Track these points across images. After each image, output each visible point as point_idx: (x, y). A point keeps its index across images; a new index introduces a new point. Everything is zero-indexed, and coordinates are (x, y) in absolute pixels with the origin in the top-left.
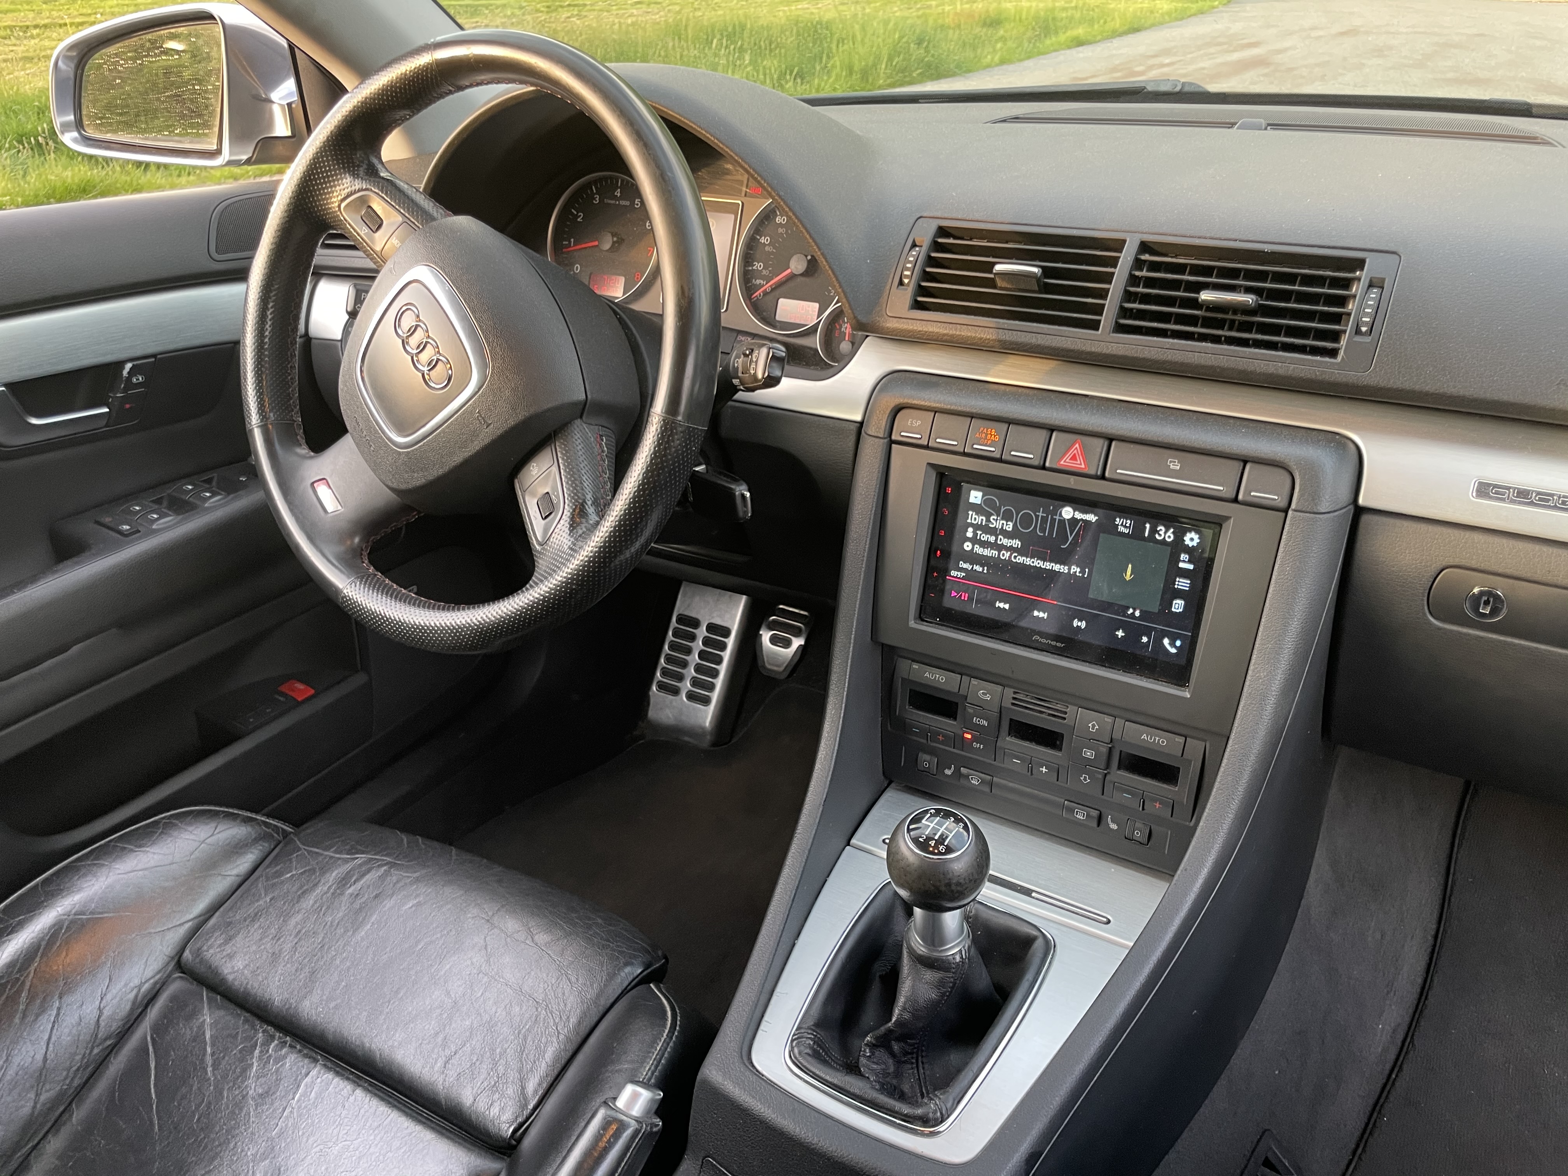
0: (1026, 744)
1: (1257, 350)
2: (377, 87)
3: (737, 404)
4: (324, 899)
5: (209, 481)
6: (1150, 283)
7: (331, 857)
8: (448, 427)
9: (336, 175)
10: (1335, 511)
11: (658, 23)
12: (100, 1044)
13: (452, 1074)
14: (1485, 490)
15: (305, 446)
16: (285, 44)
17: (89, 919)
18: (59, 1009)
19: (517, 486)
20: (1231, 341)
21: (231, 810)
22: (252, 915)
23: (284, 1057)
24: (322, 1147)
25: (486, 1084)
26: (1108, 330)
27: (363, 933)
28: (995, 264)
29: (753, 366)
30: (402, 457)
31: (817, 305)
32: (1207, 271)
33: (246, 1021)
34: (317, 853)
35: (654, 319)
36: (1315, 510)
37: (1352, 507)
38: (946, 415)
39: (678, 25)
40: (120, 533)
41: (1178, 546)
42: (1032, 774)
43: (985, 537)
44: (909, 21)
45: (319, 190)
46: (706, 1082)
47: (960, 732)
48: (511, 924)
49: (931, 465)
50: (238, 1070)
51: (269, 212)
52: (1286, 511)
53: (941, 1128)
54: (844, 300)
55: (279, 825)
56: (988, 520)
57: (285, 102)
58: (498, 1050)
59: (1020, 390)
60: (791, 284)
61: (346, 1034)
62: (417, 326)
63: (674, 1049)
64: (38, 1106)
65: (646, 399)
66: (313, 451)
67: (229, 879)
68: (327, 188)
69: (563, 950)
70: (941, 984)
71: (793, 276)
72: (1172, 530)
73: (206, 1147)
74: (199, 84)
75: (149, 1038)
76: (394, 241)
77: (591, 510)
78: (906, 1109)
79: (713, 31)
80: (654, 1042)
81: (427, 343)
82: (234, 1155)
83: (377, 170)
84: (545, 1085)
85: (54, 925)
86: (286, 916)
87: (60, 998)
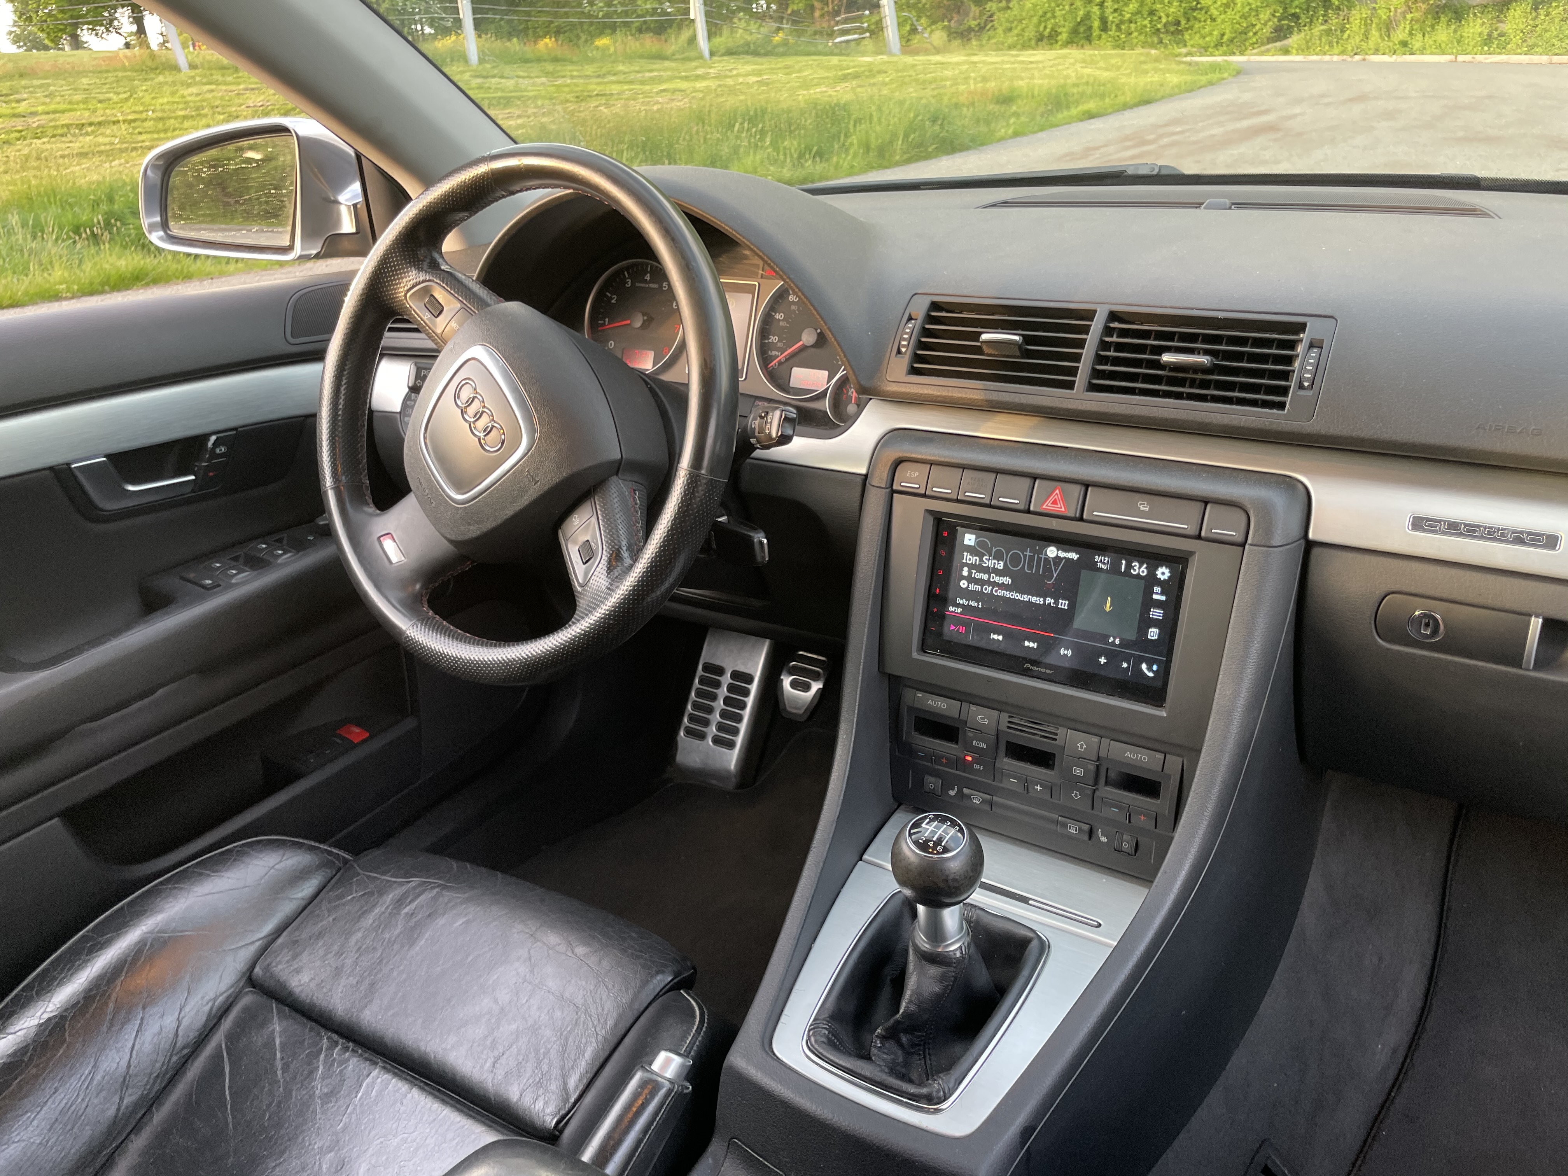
0: (1022, 764)
1: (1213, 405)
2: (440, 193)
3: (755, 462)
4: (382, 919)
5: (279, 541)
6: (1120, 347)
7: (389, 881)
8: (500, 484)
9: (403, 269)
10: (1287, 545)
11: (682, 110)
12: (178, 1053)
13: (500, 1074)
14: (1420, 523)
15: (372, 505)
16: (351, 152)
17: (169, 937)
18: (142, 1019)
19: (561, 535)
20: (1191, 397)
21: (296, 840)
22: (317, 933)
23: (348, 1060)
24: (382, 1140)
25: (531, 1081)
26: (1082, 389)
27: (418, 948)
28: (981, 333)
29: (768, 426)
30: (460, 512)
31: (826, 373)
32: (1170, 336)
33: (311, 1030)
34: (375, 877)
35: (682, 388)
36: (1269, 544)
37: (1303, 542)
38: (940, 467)
39: (701, 111)
40: (204, 587)
41: (1151, 580)
42: (1028, 792)
43: (979, 576)
44: (924, 101)
45: (388, 282)
46: (731, 1067)
47: (962, 755)
48: (553, 938)
49: (929, 512)
50: (306, 1072)
51: (343, 301)
52: (1243, 545)
53: (944, 1106)
54: (849, 368)
55: (340, 853)
56: (981, 560)
57: (350, 204)
58: (542, 1051)
59: (1006, 443)
60: (803, 355)
61: (404, 1039)
62: (474, 398)
63: (702, 1042)
64: (122, 1108)
65: (673, 457)
66: (379, 509)
67: (295, 902)
68: (395, 280)
69: (600, 961)
70: (943, 978)
71: (804, 348)
72: (1145, 566)
73: (276, 1143)
74: (275, 189)
75: (223, 1046)
76: (454, 325)
77: (625, 555)
78: (912, 1089)
79: (735, 115)
80: (684, 1037)
81: (483, 412)
82: (302, 1149)
83: (439, 264)
84: (585, 1081)
85: (139, 942)
86: (348, 934)
87: (144, 1008)
